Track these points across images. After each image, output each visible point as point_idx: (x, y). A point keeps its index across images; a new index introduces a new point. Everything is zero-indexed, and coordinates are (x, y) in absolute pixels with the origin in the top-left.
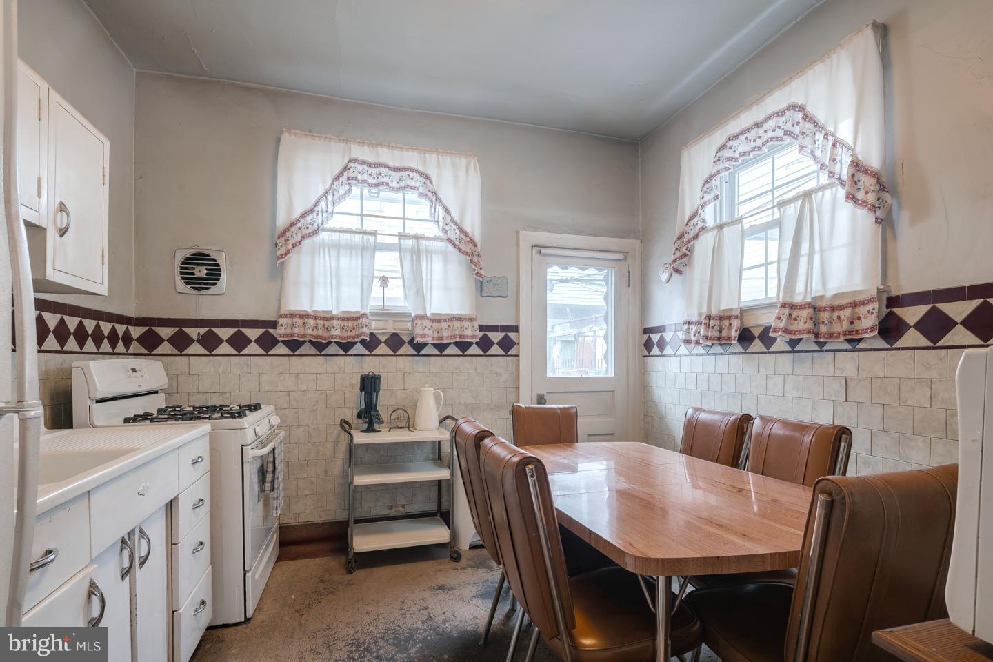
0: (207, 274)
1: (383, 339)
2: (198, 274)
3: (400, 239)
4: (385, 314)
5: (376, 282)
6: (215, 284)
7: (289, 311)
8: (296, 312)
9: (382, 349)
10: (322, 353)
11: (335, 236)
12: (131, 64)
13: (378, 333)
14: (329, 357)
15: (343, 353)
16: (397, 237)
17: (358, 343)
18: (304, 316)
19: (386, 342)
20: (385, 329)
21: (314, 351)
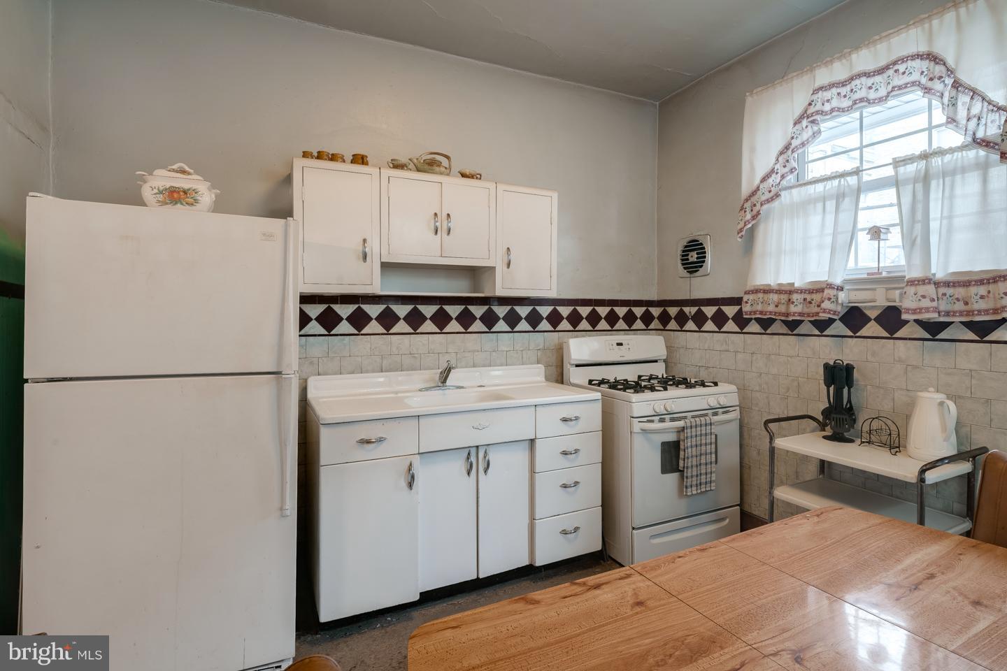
0: (697, 258)
1: (873, 314)
2: (691, 260)
3: (896, 167)
4: (874, 280)
5: (863, 237)
6: (701, 266)
7: (754, 286)
8: (761, 288)
9: (872, 328)
10: (794, 332)
11: (819, 187)
12: (652, 101)
13: (865, 307)
14: (801, 338)
15: (817, 332)
16: (891, 166)
17: (838, 321)
18: (767, 291)
19: (878, 320)
20: (876, 300)
21: (785, 330)
